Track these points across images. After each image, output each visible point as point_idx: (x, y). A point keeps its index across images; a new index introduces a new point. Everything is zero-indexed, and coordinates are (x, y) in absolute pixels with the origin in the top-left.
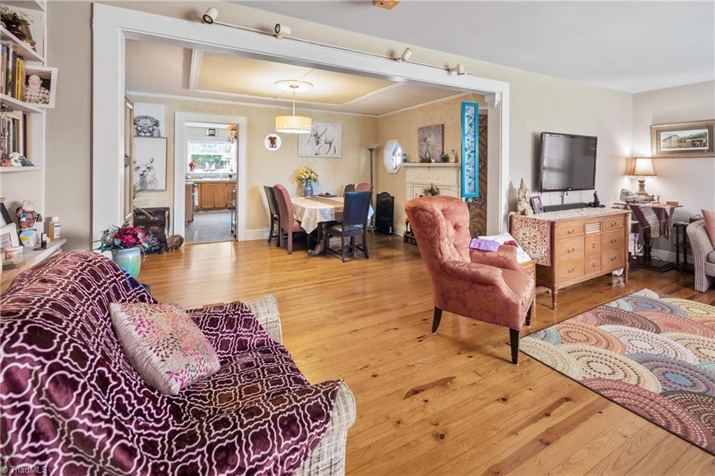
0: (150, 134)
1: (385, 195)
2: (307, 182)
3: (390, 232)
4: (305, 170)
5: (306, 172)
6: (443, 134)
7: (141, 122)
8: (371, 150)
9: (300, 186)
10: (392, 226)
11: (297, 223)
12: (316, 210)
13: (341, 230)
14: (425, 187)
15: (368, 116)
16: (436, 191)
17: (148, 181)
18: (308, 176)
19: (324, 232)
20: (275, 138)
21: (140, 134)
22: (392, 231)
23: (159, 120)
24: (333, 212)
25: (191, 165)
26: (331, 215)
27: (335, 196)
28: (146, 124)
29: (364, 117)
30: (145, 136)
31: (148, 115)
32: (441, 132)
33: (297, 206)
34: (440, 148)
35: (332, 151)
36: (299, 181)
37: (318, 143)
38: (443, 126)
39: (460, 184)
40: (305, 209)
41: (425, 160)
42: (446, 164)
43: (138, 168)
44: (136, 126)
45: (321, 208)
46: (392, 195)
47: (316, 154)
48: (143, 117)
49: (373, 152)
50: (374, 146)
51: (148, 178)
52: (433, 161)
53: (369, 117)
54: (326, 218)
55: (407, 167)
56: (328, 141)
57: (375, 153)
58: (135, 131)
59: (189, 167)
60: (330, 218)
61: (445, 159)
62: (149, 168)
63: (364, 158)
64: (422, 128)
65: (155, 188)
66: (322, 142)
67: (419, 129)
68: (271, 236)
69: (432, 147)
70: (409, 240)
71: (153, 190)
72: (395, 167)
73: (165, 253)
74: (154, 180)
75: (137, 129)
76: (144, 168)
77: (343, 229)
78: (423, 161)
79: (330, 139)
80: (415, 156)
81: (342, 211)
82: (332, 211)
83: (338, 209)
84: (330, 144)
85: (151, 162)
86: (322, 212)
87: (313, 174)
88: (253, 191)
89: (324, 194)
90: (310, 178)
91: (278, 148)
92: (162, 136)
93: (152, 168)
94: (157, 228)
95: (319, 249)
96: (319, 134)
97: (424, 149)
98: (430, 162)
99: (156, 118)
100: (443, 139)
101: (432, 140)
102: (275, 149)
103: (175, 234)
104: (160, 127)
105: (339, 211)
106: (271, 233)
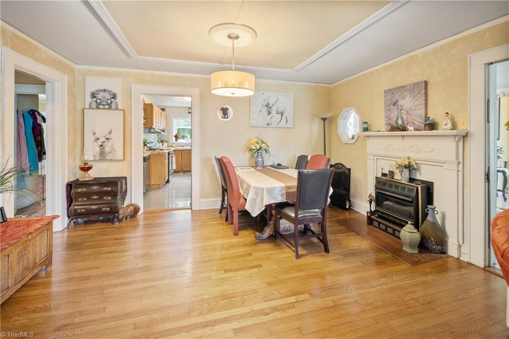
0: (108, 107)
1: (340, 166)
2: (258, 153)
3: (347, 207)
4: (256, 140)
5: (257, 143)
6: (426, 94)
7: (100, 95)
8: (324, 120)
9: (252, 156)
10: (350, 201)
11: (244, 200)
12: (263, 189)
13: (293, 215)
14: (400, 161)
15: (321, 85)
16: (415, 167)
17: (107, 152)
18: (258, 147)
19: (274, 212)
20: (227, 109)
21: (99, 106)
22: (349, 207)
23: (116, 93)
24: (284, 192)
25: (176, 136)
26: (282, 195)
27: (287, 168)
28: (105, 97)
29: (316, 86)
30: (104, 108)
31: (106, 89)
32: (423, 91)
33: (244, 181)
34: (422, 112)
35: (284, 120)
36: (250, 152)
37: (269, 113)
38: (426, 83)
39: (461, 160)
40: (251, 186)
41: (398, 128)
42: (434, 132)
43: (98, 139)
44: (95, 99)
45: (269, 186)
46: (348, 167)
47: (268, 125)
48: (101, 91)
49: (326, 121)
50: (327, 116)
51: (107, 149)
52: (411, 128)
53: (321, 87)
54: (274, 198)
55: (368, 136)
56: (279, 111)
57: (328, 122)
58: (95, 103)
59: (174, 138)
60: (280, 199)
61: (432, 126)
62: (107, 139)
63: (316, 128)
64: (390, 90)
65: (113, 158)
66: (274, 112)
67: (385, 92)
68: (222, 207)
69: (407, 112)
70: (376, 224)
71: (111, 160)
72: (350, 137)
73: (117, 223)
74: (113, 151)
75: (96, 102)
76: (103, 139)
77: (296, 214)
78: (394, 129)
79: (281, 110)
80: (380, 123)
81: (295, 190)
82: (282, 190)
83: (289, 188)
84: (282, 114)
85: (110, 133)
86: (270, 191)
87: (264, 144)
88: (205, 161)
89: (276, 164)
90: (260, 148)
91: (230, 118)
92: (119, 108)
93: (111, 139)
94: (110, 198)
95: (268, 232)
96: (271, 105)
97: (394, 115)
98: (404, 129)
99: (114, 91)
100: (426, 100)
101: (407, 102)
102: (228, 120)
103: (133, 203)
104: (117, 100)
105: (290, 191)
106: (222, 205)
